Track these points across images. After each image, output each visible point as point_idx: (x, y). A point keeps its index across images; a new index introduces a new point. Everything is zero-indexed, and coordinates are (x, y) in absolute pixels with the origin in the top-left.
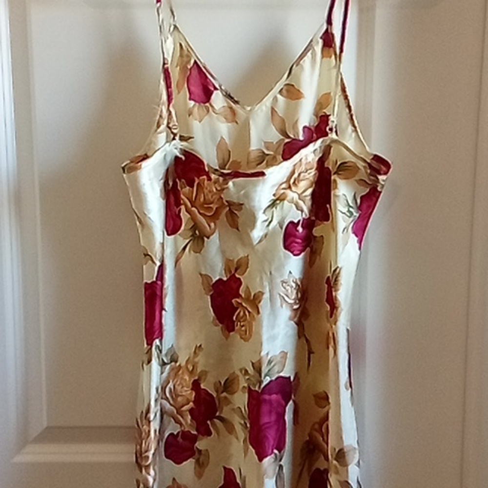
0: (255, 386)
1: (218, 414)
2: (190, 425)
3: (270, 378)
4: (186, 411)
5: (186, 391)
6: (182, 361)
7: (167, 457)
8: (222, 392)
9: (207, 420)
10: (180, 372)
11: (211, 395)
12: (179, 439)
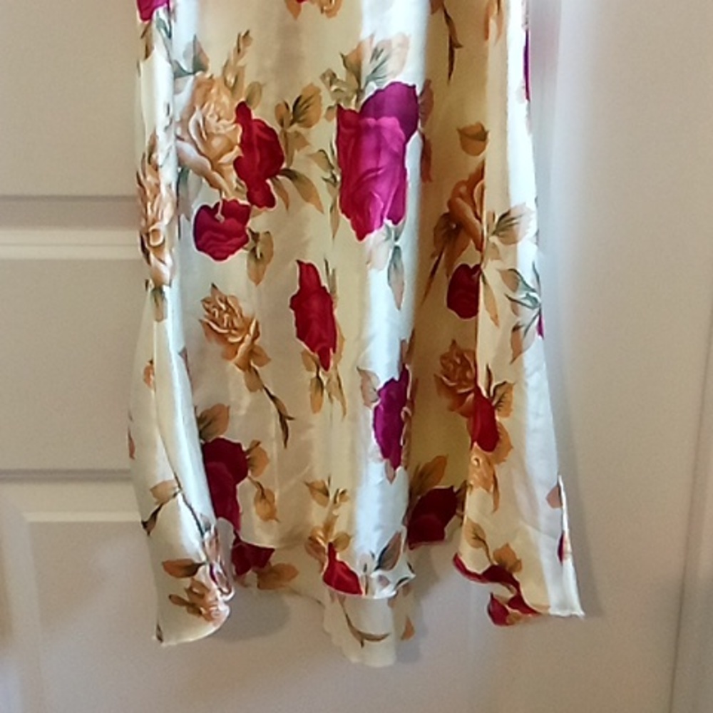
0: (348, 100)
1: (284, 166)
2: (237, 189)
3: (377, 84)
4: (228, 164)
5: (225, 127)
6: (215, 69)
7: (199, 248)
8: (292, 123)
9: (266, 178)
10: (214, 91)
11: (271, 131)
12: (219, 215)
